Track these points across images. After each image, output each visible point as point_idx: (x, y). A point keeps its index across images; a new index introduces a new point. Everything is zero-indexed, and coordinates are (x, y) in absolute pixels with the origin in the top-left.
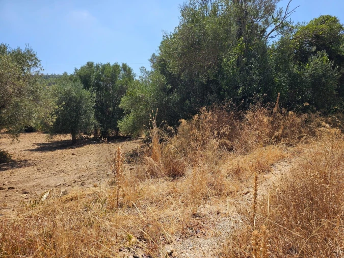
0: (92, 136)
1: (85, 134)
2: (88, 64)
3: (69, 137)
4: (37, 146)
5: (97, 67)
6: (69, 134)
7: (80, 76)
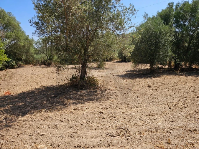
0: (167, 67)
1: (161, 64)
2: (169, 4)
3: (147, 67)
4: (126, 72)
5: (178, 5)
6: (148, 65)
7: (161, 16)
